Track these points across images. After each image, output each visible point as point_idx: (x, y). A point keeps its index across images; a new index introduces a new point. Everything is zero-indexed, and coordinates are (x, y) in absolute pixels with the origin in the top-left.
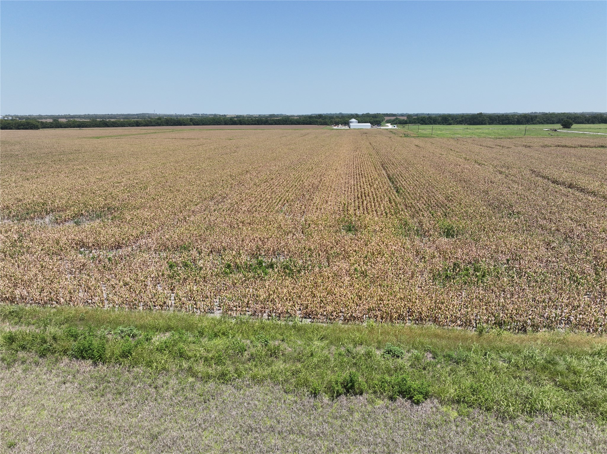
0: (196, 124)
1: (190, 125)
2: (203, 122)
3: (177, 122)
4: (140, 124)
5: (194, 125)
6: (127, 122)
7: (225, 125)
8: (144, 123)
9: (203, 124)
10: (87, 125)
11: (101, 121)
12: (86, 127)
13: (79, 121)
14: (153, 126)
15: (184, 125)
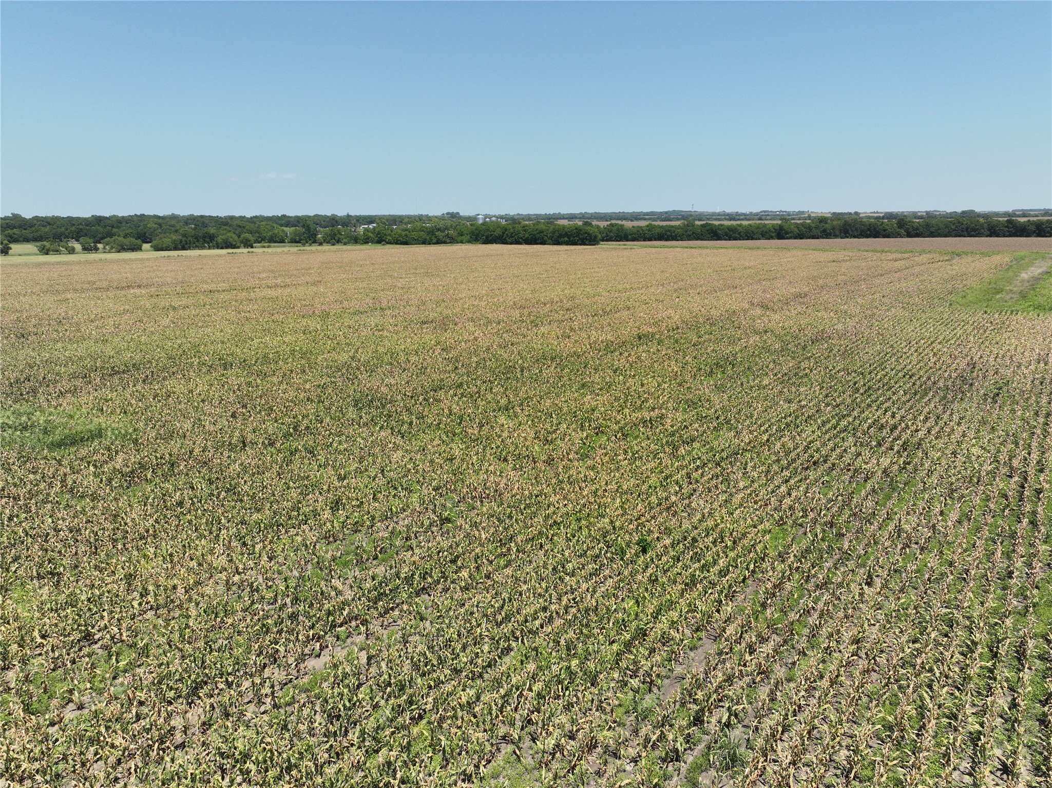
0: (914, 232)
1: (898, 235)
2: (932, 229)
3: (869, 230)
4: (787, 233)
5: (909, 235)
6: (758, 227)
7: (990, 236)
8: (796, 229)
9: (932, 235)
10: (676, 236)
11: (702, 226)
12: (674, 238)
13: (662, 227)
14: (813, 237)
15: (885, 236)
